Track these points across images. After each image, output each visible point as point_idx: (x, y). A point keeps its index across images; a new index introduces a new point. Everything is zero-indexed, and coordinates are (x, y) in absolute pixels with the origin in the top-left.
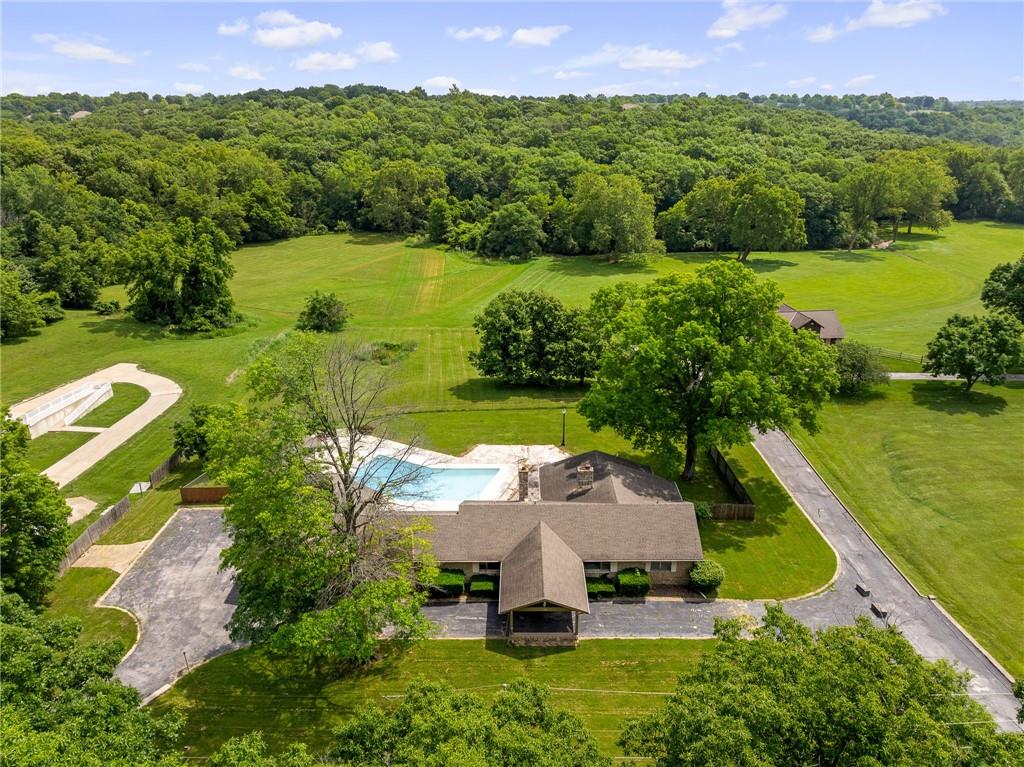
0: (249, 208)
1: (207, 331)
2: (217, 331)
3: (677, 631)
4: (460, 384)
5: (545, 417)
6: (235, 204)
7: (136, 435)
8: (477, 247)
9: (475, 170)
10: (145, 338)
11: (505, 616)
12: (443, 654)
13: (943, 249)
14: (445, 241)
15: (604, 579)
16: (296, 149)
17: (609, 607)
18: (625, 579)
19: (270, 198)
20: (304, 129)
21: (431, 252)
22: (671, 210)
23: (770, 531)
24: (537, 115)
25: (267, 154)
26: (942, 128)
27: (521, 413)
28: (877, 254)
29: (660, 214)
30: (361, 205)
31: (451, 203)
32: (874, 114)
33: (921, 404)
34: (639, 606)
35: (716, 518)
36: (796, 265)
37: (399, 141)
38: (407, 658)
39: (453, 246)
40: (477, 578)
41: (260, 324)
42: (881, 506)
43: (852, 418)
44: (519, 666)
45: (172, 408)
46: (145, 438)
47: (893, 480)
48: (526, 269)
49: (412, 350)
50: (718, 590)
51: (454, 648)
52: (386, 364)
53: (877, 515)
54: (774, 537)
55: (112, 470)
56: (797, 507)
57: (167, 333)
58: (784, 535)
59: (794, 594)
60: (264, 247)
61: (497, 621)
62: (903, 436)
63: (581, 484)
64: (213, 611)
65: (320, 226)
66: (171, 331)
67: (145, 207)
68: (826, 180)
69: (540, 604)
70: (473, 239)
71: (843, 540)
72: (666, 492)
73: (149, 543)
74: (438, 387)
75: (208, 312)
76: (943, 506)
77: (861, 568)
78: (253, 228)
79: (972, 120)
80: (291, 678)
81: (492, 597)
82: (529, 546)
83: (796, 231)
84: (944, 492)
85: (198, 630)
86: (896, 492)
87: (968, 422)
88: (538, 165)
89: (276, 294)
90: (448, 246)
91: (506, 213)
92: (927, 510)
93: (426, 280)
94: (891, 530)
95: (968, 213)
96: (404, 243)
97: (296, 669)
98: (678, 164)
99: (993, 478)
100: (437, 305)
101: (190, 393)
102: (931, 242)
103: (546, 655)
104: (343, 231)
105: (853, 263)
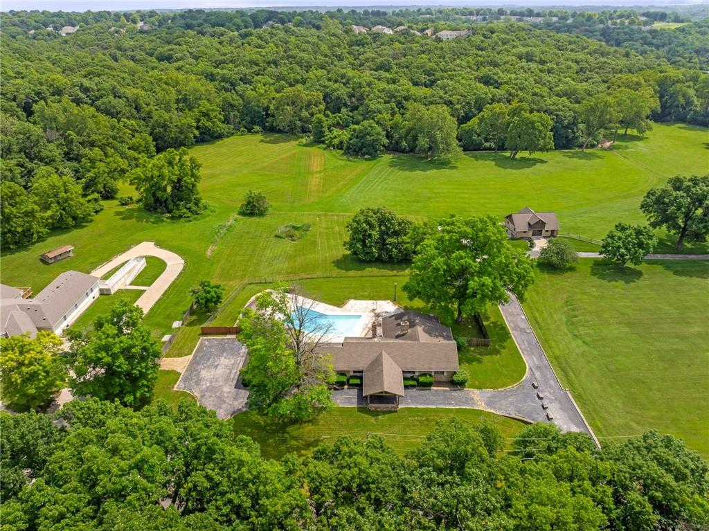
0: (198, 121)
1: (188, 217)
2: (193, 216)
3: (444, 404)
4: (339, 258)
5: (385, 282)
6: (189, 119)
7: (166, 291)
8: (344, 148)
9: (342, 91)
10: (153, 223)
11: (366, 397)
12: (338, 414)
13: (645, 149)
14: (323, 142)
15: (412, 378)
16: (224, 74)
17: (414, 392)
18: (422, 379)
19: (210, 113)
20: (227, 56)
21: (315, 150)
22: (469, 123)
23: (496, 352)
24: (383, 44)
25: (205, 77)
26: (667, 42)
27: (373, 279)
28: (600, 153)
29: (462, 126)
30: (268, 115)
31: (327, 116)
32: (620, 30)
33: (594, 274)
34: (428, 392)
35: (470, 345)
36: (546, 162)
37: (292, 69)
38: (322, 415)
39: (329, 146)
40: (352, 377)
41: (216, 209)
42: (556, 339)
43: (554, 284)
44: (372, 420)
45: (181, 273)
46: (171, 293)
47: (566, 324)
48: (375, 165)
49: (308, 230)
50: (466, 384)
51: (343, 410)
52: (294, 240)
53: (553, 344)
54: (498, 356)
55: (160, 313)
56: (512, 339)
57: (165, 219)
58: (503, 355)
59: (502, 387)
60: (208, 146)
61: (361, 398)
62: (579, 297)
63: (402, 330)
64: (230, 392)
65: (243, 129)
66: (167, 218)
67: (134, 122)
68: (571, 102)
69: (382, 392)
70: (341, 142)
71: (533, 358)
72: (445, 334)
73: (191, 356)
74: (326, 260)
75: (188, 206)
76: (588, 339)
77: (538, 374)
78: (201, 133)
79: (690, 34)
80: (271, 424)
81: (360, 386)
82: (377, 362)
83: (547, 140)
84: (591, 332)
85: (225, 402)
86: (566, 331)
87: (617, 287)
88: (383, 90)
89: (222, 186)
90: (325, 146)
91: (362, 128)
92: (580, 342)
93: (313, 174)
94: (557, 352)
95: (668, 118)
96: (297, 142)
97: (273, 421)
98: (475, 91)
99: (620, 323)
100: (321, 194)
101: (189, 263)
102: (637, 142)
103: (384, 414)
104: (257, 132)
105: (583, 161)
